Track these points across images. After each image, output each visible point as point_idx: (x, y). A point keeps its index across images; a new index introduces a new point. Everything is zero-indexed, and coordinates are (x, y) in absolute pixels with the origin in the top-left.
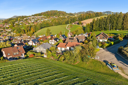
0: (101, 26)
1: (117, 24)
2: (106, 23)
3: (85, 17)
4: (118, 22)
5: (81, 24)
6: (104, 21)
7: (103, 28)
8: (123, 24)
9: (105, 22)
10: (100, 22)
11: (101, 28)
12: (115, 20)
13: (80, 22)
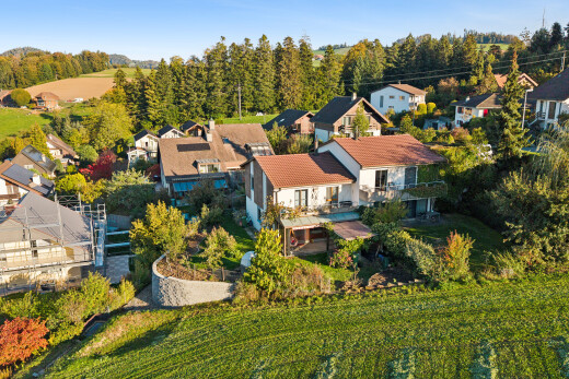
0: (186, 98)
1: (257, 88)
2: (211, 84)
3: (33, 69)
4: (259, 79)
5: (31, 101)
6: (199, 76)
7: (199, 109)
8: (277, 86)
9: (205, 78)
10: (179, 81)
11: (187, 108)
12: (247, 68)
13: (18, 93)
